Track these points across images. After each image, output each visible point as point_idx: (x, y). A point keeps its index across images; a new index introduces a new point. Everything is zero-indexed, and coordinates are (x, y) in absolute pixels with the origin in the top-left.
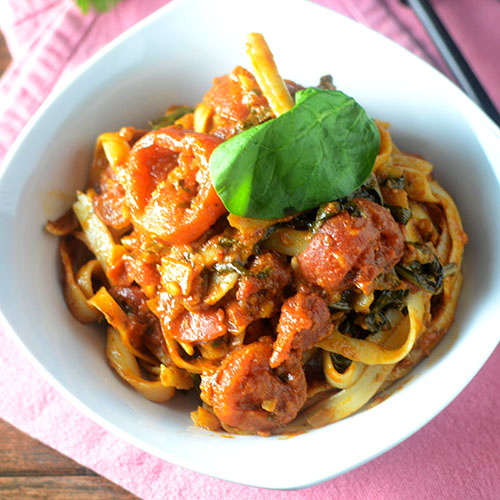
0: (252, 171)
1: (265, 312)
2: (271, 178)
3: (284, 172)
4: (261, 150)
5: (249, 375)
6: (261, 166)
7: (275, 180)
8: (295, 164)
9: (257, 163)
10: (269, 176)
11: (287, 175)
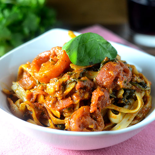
0: (77, 50)
1: (86, 96)
2: (84, 53)
3: (88, 51)
4: (79, 43)
5: (83, 116)
6: (80, 49)
7: (85, 54)
8: (91, 48)
9: (78, 47)
10: (83, 53)
11: (89, 52)
